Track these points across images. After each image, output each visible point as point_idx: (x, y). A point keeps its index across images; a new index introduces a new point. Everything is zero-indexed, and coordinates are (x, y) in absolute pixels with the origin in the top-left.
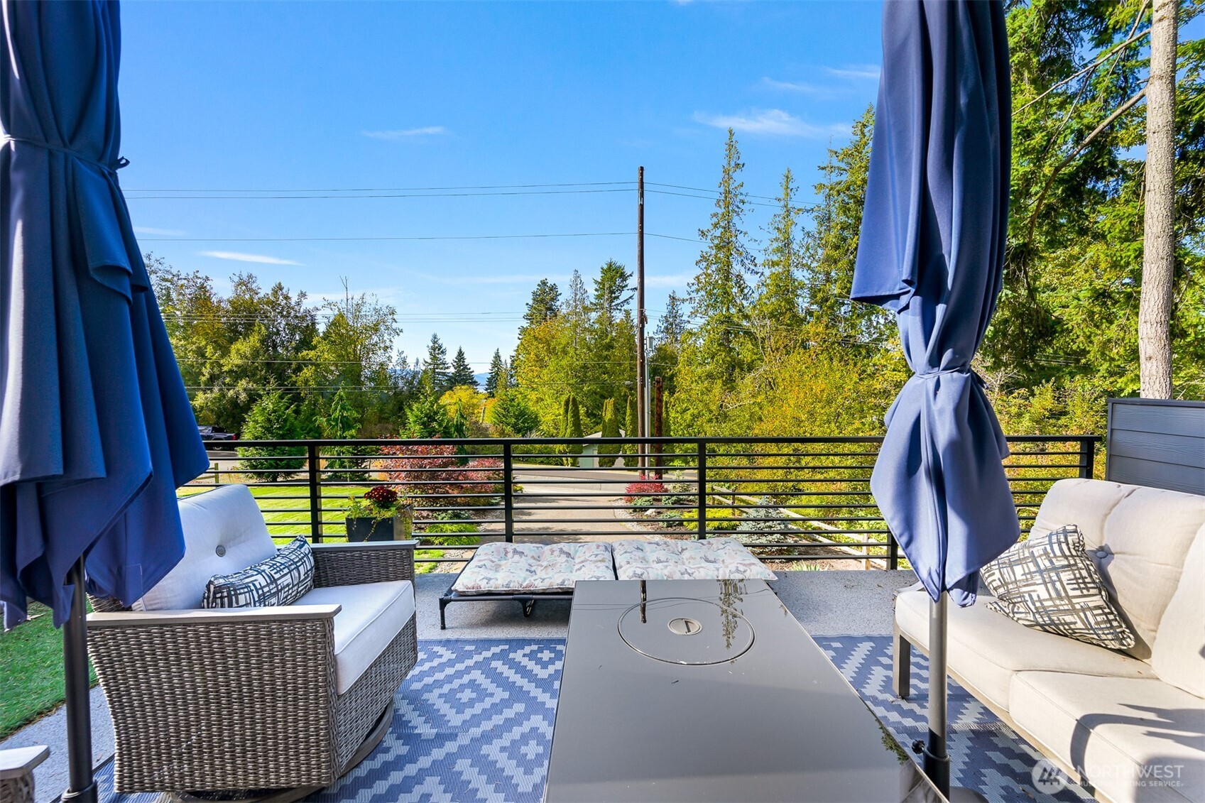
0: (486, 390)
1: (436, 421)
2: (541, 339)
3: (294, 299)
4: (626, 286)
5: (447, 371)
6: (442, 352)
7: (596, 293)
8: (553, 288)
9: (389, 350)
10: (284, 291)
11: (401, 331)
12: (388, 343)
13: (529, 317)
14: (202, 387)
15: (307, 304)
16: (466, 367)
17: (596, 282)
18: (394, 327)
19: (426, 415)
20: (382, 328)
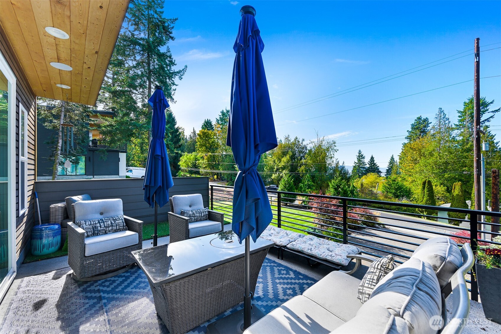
0: (386, 175)
1: (340, 188)
2: (414, 149)
3: (301, 141)
4: (487, 110)
5: (365, 166)
6: (363, 158)
7: (460, 118)
8: (426, 120)
9: (333, 158)
10: (298, 139)
11: (338, 150)
12: (332, 156)
13: (409, 138)
14: (274, 172)
15: (305, 143)
16: (375, 164)
17: (459, 112)
18: (335, 149)
19: (337, 185)
20: (330, 150)
